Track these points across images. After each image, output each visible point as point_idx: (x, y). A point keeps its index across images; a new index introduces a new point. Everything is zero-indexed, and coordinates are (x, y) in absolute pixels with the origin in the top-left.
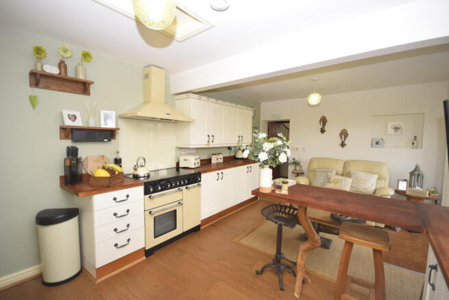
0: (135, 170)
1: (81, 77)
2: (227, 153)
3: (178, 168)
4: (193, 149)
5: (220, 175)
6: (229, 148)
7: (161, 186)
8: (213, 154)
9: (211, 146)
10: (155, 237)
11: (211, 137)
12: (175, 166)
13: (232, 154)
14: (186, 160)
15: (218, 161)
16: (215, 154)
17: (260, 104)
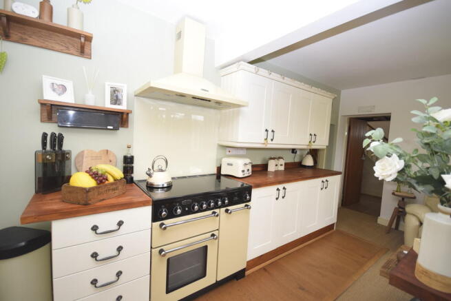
0: (150, 175)
1: (75, 26)
2: (290, 158)
3: (219, 175)
4: (242, 148)
5: (282, 192)
6: (294, 151)
7: (183, 208)
8: (271, 159)
9: (269, 146)
10: (168, 291)
11: (270, 133)
12: (215, 171)
13: (297, 160)
14: (231, 165)
15: (276, 169)
16: (274, 159)
17: (340, 91)
